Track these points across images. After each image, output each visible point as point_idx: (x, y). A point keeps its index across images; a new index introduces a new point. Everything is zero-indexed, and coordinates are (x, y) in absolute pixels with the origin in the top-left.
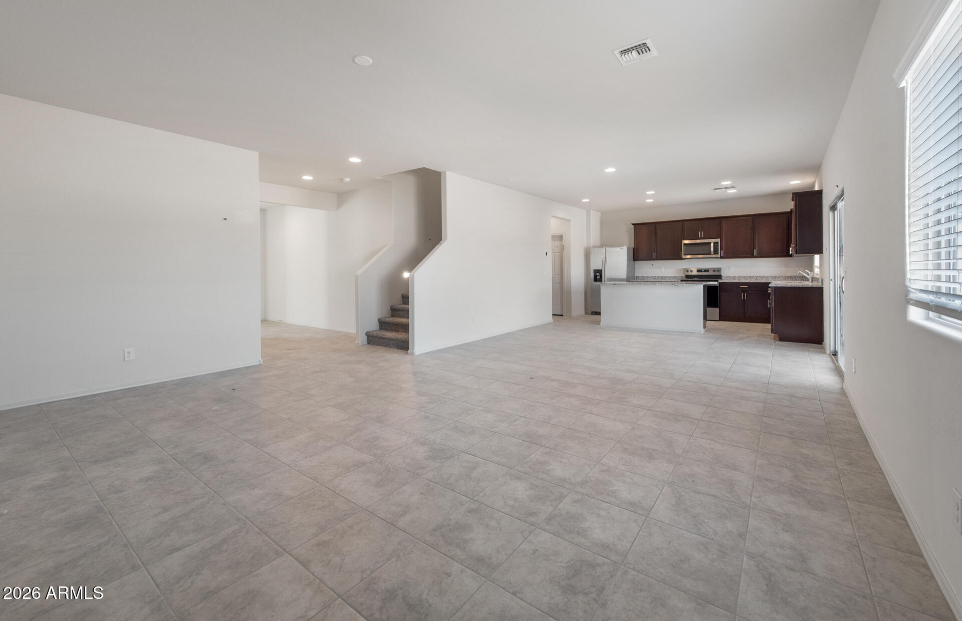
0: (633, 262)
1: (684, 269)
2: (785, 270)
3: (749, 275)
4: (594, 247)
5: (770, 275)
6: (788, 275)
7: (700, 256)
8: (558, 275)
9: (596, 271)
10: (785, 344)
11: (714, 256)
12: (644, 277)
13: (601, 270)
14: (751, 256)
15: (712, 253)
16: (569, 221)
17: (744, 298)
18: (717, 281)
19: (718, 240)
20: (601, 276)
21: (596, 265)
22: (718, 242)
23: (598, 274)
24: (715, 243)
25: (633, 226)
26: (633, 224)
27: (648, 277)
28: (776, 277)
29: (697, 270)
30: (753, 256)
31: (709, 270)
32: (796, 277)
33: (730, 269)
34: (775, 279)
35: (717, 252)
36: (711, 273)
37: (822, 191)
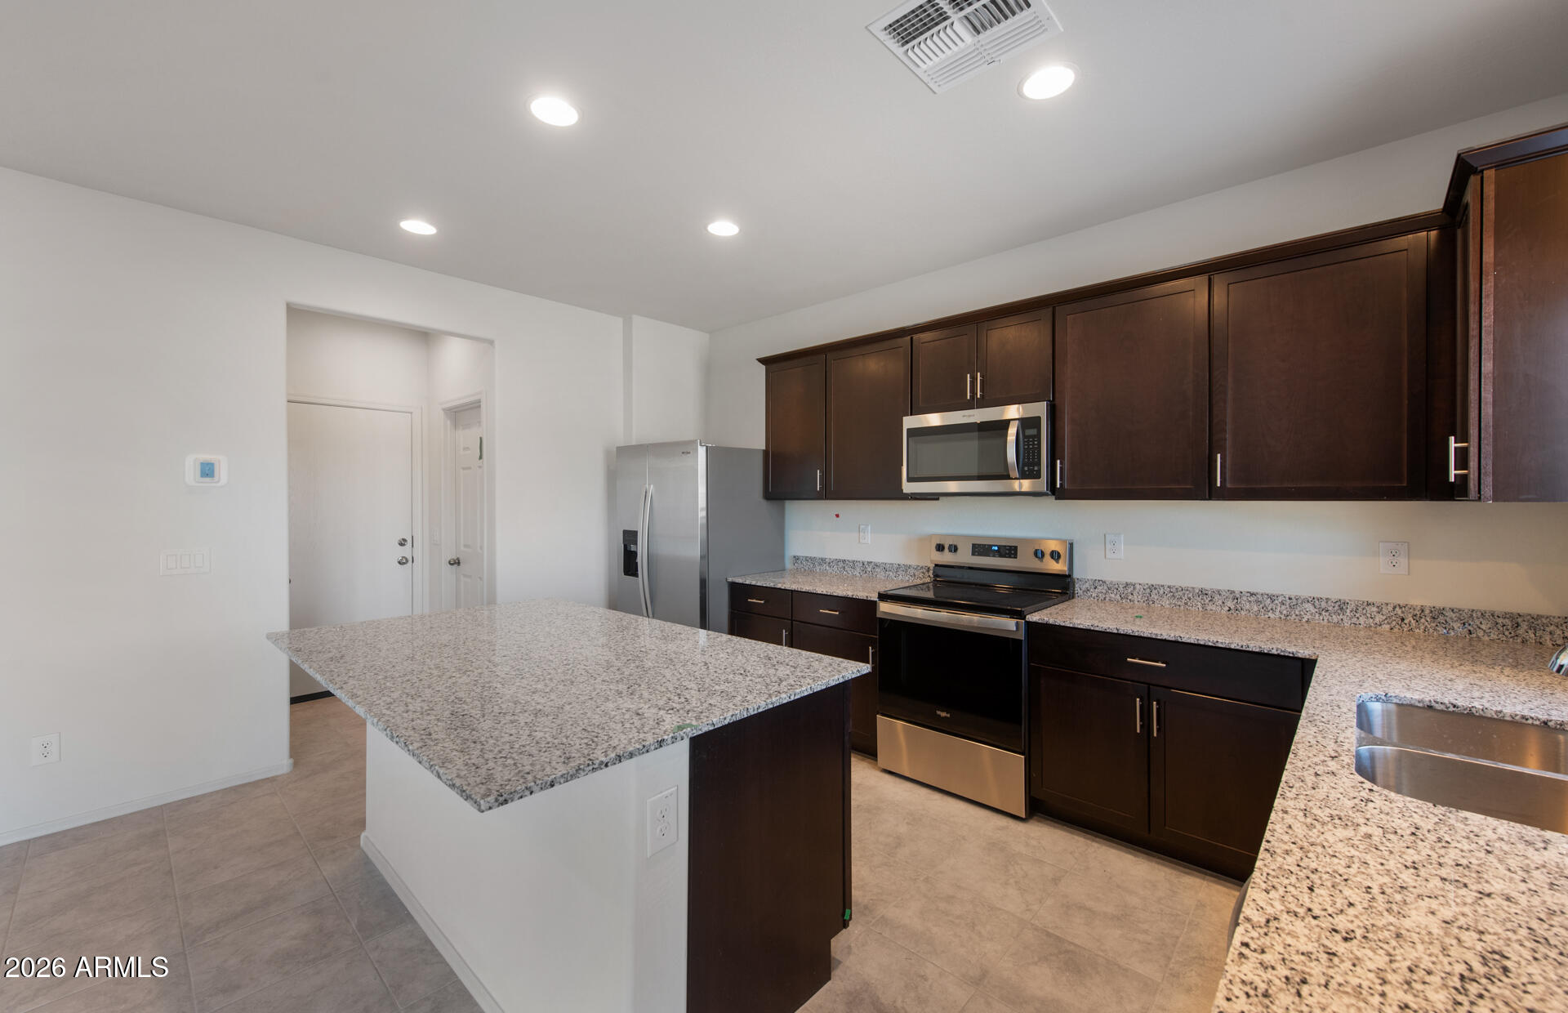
1: (923, 539)
5: (1305, 593)
6: (1417, 602)
7: (952, 486)
9: (627, 537)
11: (1024, 486)
12: (813, 559)
13: (636, 532)
14: (1202, 489)
15: (1015, 473)
17: (1147, 726)
18: (1019, 615)
19: (1039, 409)
22: (1038, 419)
23: (633, 548)
25: (763, 367)
26: (762, 361)
27: (823, 560)
28: (1342, 606)
29: (974, 545)
30: (1211, 493)
31: (1016, 548)
32: (1467, 618)
33: (1109, 546)
34: (1335, 618)
35: (1034, 464)
36: (1025, 563)
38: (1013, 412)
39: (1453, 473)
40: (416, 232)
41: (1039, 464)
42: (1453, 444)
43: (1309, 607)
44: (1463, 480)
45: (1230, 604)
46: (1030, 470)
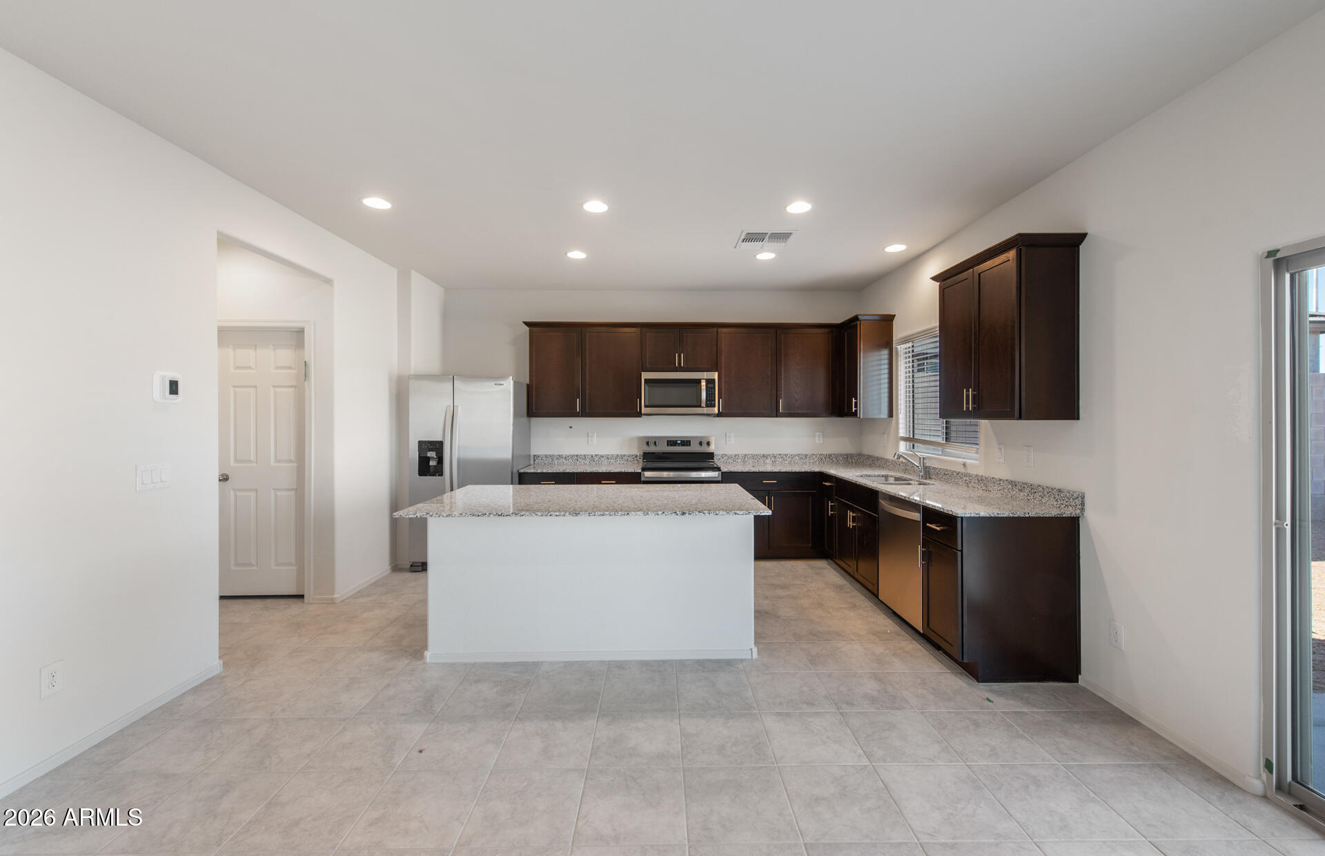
0: (525, 419)
1: (640, 439)
2: (821, 441)
3: (762, 452)
4: (420, 377)
8: (291, 461)
9: (424, 446)
10: (983, 687)
11: (706, 410)
12: (552, 457)
13: (441, 444)
14: (773, 413)
15: (703, 404)
16: (328, 282)
18: (718, 469)
19: (715, 376)
20: (440, 460)
21: (425, 426)
22: (714, 381)
23: (432, 454)
24: (710, 382)
25: (527, 329)
26: (527, 324)
27: (560, 456)
28: (806, 456)
29: (668, 441)
30: (777, 414)
31: (690, 441)
32: (837, 456)
33: (727, 438)
34: (804, 461)
35: (712, 401)
36: (694, 448)
37: (1082, 237)
38: (706, 375)
39: (854, 409)
40: (373, 206)
41: (714, 400)
42: (854, 401)
43: (797, 457)
44: (856, 411)
45: (773, 459)
46: (710, 403)
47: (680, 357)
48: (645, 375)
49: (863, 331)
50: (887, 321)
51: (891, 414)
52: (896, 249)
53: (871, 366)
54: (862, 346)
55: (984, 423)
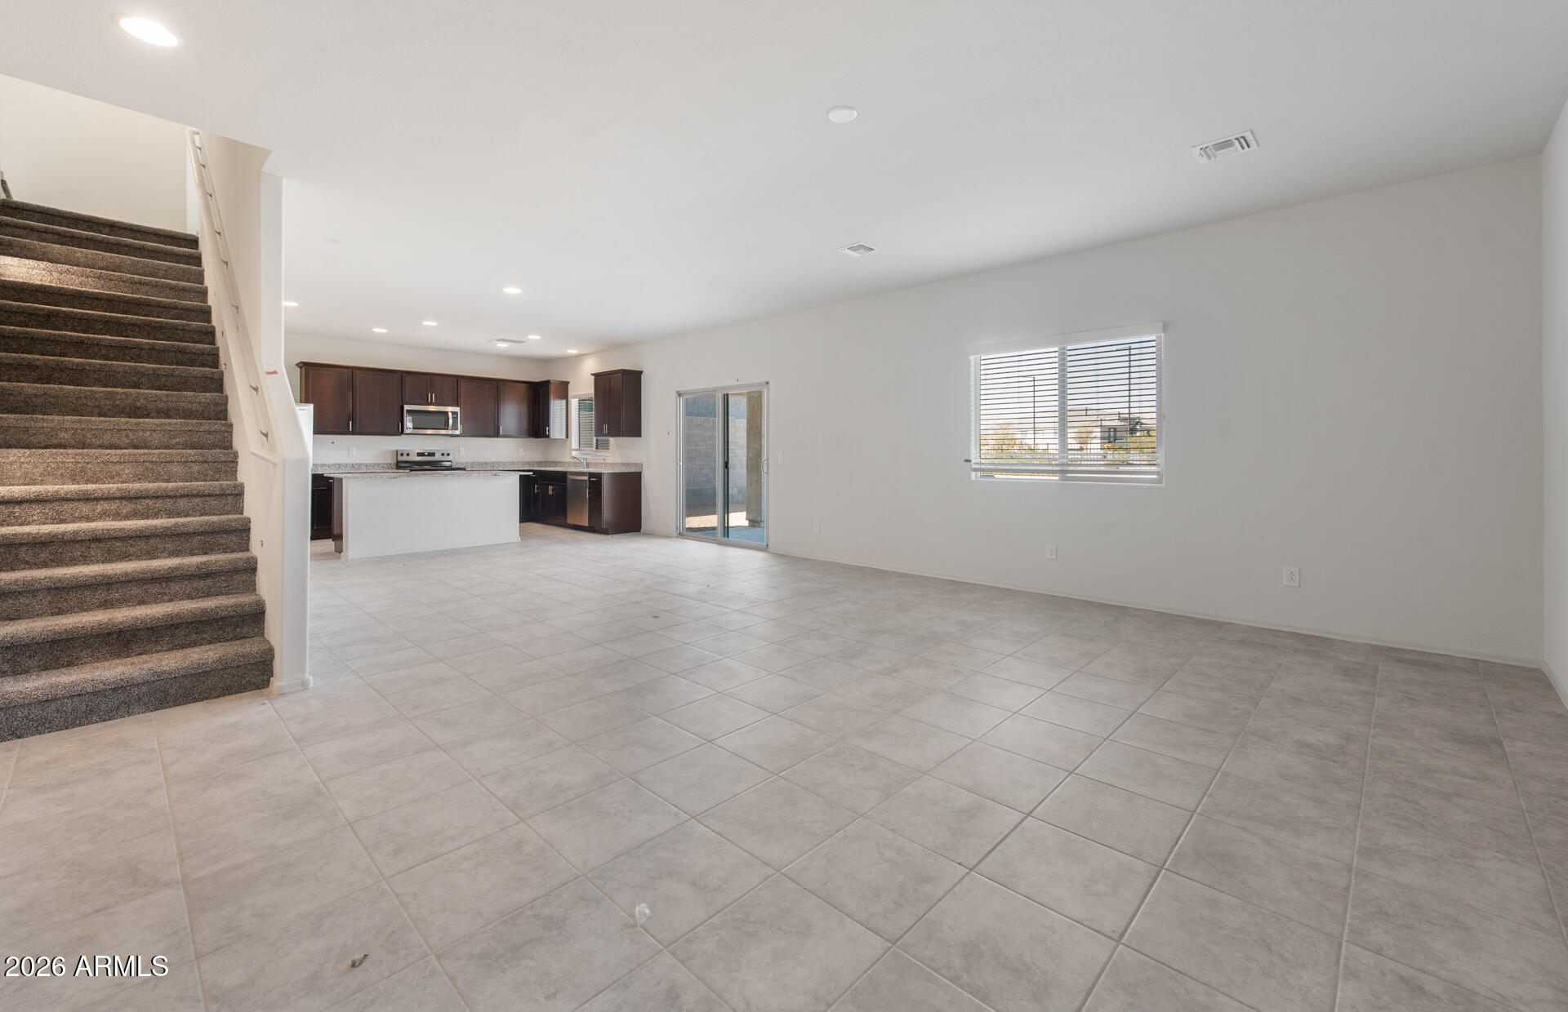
1: (396, 451)
3: (484, 461)
7: (430, 432)
11: (452, 432)
15: (450, 428)
19: (457, 409)
22: (457, 413)
24: (454, 413)
26: (304, 363)
29: (418, 453)
31: (435, 453)
36: (438, 457)
37: (642, 372)
38: (450, 409)
39: (546, 433)
41: (457, 426)
42: (546, 428)
46: (455, 427)
47: (431, 396)
48: (406, 407)
49: (552, 389)
50: (565, 384)
51: (567, 437)
52: (573, 352)
53: (556, 407)
54: (552, 397)
55: (612, 440)
